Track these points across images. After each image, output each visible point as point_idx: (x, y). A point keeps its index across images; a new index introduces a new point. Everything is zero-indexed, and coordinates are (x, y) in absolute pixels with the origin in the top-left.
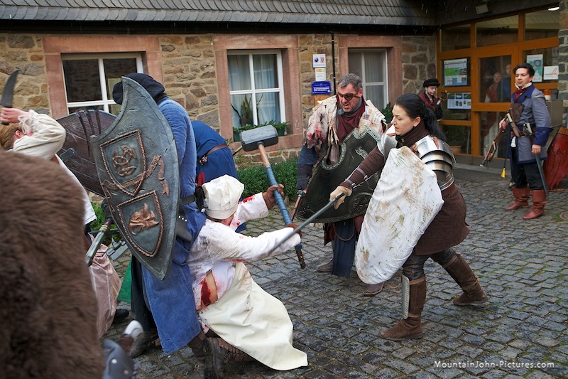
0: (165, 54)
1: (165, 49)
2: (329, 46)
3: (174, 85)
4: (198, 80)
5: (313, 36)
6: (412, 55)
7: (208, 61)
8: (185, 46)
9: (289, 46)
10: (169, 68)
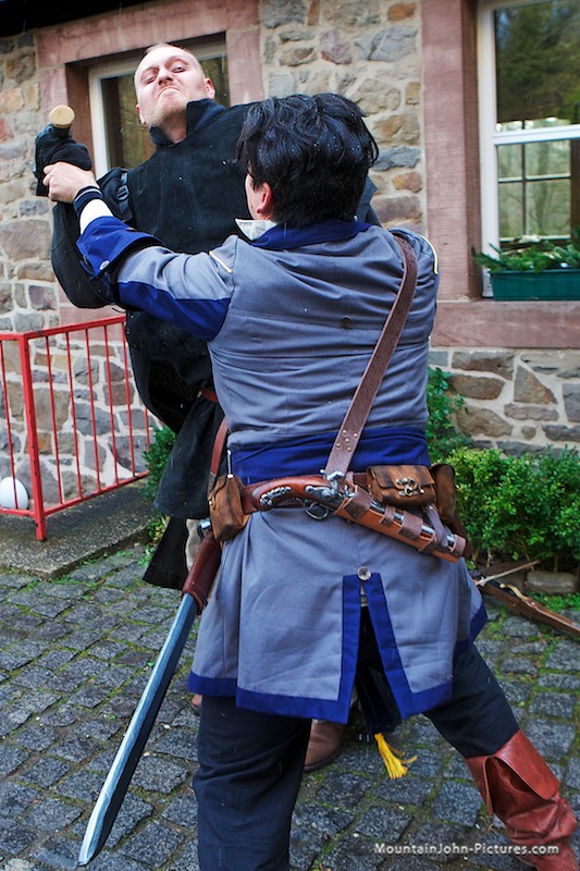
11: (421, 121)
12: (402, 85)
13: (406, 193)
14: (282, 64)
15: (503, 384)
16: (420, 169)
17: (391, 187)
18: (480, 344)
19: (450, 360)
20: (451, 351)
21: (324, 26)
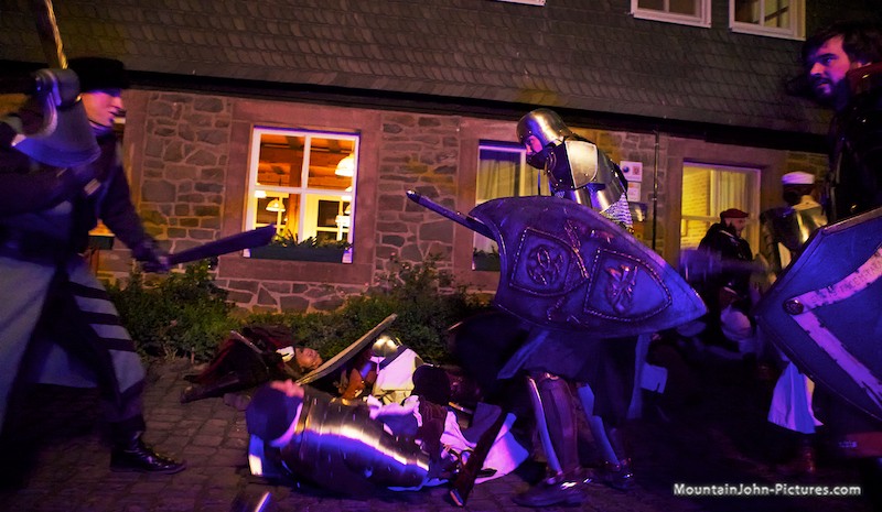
0: (387, 135)
1: (388, 129)
2: (651, 152)
3: (393, 178)
4: (430, 173)
5: (623, 134)
7: (449, 151)
8: (417, 128)
10: (389, 154)
11: (225, 173)
12: (218, 156)
13: (215, 204)
14: (156, 133)
15: (252, 295)
16: (223, 194)
17: (206, 200)
18: (244, 277)
19: (228, 283)
20: (229, 280)
21: (182, 121)
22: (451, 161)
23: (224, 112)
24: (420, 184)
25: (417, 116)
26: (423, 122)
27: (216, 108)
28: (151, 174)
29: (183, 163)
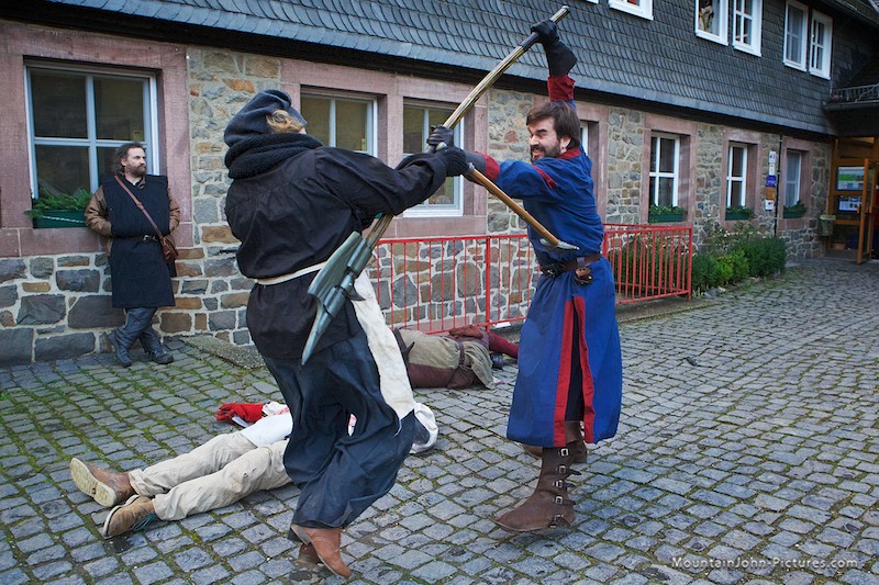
0: (700, 138)
1: (701, 135)
2: (778, 145)
3: (702, 166)
4: (713, 164)
5: (770, 135)
6: (818, 159)
7: (720, 148)
8: (709, 133)
9: (759, 142)
10: (699, 151)
21: (623, 130)
22: (720, 155)
23: (641, 123)
24: (710, 169)
25: (709, 125)
26: (712, 129)
27: (637, 121)
28: (611, 169)
29: (624, 160)
